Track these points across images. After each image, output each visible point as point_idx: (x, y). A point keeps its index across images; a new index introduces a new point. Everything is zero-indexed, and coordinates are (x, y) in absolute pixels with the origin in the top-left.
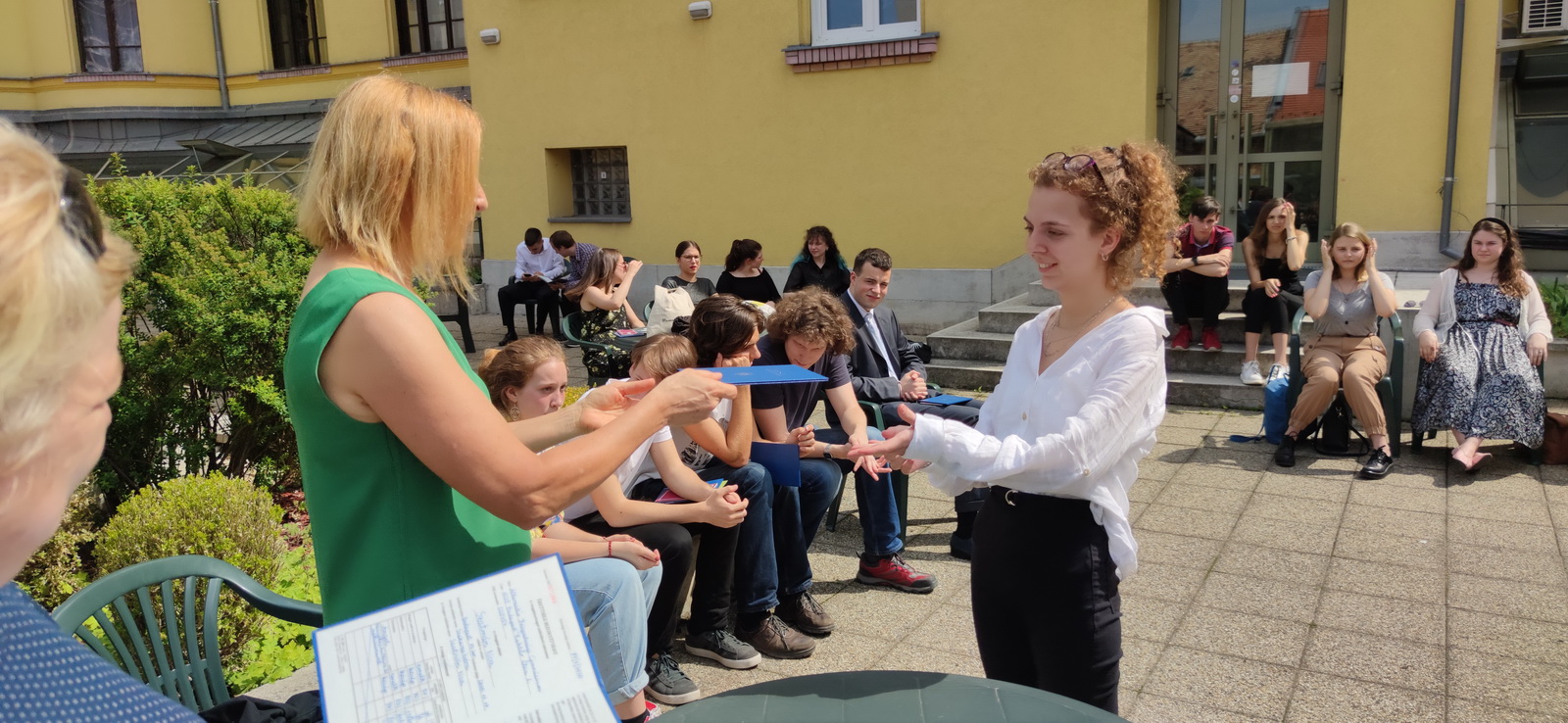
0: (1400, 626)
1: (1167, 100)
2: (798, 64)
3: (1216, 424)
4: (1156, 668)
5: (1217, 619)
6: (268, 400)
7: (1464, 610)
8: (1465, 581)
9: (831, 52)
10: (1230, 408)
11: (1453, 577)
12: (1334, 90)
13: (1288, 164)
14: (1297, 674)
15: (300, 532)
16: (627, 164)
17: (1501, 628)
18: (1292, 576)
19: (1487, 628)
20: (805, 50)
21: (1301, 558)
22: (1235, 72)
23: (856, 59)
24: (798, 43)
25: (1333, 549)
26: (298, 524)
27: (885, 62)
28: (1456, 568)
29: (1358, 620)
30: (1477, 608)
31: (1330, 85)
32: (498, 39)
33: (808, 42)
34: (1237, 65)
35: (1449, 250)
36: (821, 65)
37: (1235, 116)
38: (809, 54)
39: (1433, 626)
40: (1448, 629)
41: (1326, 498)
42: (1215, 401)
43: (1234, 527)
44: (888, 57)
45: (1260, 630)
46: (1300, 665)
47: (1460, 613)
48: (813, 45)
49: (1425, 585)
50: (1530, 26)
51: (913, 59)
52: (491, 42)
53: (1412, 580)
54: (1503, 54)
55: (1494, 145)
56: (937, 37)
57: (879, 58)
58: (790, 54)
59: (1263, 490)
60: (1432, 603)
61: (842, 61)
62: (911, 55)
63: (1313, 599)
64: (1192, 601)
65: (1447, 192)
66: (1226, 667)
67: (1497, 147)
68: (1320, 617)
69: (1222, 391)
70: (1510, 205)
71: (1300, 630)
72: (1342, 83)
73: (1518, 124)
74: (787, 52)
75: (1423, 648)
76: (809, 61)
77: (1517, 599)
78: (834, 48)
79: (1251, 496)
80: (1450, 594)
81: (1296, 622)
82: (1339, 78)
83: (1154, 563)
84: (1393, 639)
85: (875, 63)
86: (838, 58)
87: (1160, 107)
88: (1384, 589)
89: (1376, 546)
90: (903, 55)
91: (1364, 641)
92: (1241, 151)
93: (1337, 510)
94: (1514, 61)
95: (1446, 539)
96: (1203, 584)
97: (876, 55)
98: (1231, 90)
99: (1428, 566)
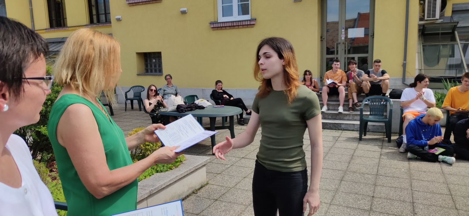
0: (399, 197)
1: (324, 39)
2: (214, 27)
3: (340, 135)
4: (327, 211)
5: (344, 196)
6: (45, 133)
7: (417, 191)
8: (416, 182)
9: (224, 24)
10: (344, 130)
11: (413, 181)
12: (372, 36)
13: (359, 58)
14: (370, 212)
15: (56, 175)
16: (161, 57)
17: (428, 196)
18: (366, 181)
19: (424, 196)
20: (216, 23)
21: (368, 176)
22: (343, 30)
23: (231, 26)
24: (214, 21)
25: (377, 173)
26: (55, 172)
27: (240, 27)
28: (413, 178)
29: (386, 195)
30: (420, 190)
31: (370, 34)
32: (121, 19)
33: (217, 21)
34: (343, 29)
35: (405, 83)
36: (221, 28)
37: (343, 43)
38: (217, 24)
39: (408, 196)
40: (413, 197)
41: (374, 157)
42: (340, 128)
43: (348, 167)
44: (241, 25)
45: (358, 199)
46: (370, 210)
47: (416, 192)
48: (218, 22)
49: (405, 183)
50: (427, 18)
51: (248, 26)
52: (119, 20)
53: (401, 182)
54: (420, 25)
55: (417, 52)
56: (255, 20)
57: (238, 26)
58: (211, 24)
59: (355, 155)
60: (407, 189)
61: (227, 26)
62: (248, 25)
63: (372, 189)
64: (337, 190)
65: (404, 66)
66: (348, 211)
67: (418, 53)
68: (375, 194)
69: (342, 125)
70: (422, 70)
71: (369, 199)
72: (374, 34)
73: (423, 46)
74: (210, 24)
75: (406, 203)
76: (217, 26)
77: (432, 187)
78: (225, 22)
79: (352, 157)
80: (412, 186)
81: (368, 196)
82: (373, 33)
83: (325, 178)
84: (397, 201)
85: (237, 27)
86: (226, 25)
87: (321, 40)
88: (393, 185)
89: (389, 171)
90: (245, 25)
91: (388, 201)
92: (345, 54)
93: (377, 161)
94: (422, 28)
95: (409, 169)
96: (340, 185)
97: (237, 25)
98: (342, 36)
99: (405, 177)
